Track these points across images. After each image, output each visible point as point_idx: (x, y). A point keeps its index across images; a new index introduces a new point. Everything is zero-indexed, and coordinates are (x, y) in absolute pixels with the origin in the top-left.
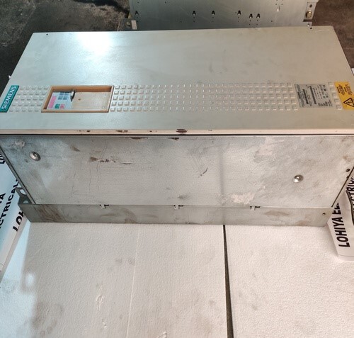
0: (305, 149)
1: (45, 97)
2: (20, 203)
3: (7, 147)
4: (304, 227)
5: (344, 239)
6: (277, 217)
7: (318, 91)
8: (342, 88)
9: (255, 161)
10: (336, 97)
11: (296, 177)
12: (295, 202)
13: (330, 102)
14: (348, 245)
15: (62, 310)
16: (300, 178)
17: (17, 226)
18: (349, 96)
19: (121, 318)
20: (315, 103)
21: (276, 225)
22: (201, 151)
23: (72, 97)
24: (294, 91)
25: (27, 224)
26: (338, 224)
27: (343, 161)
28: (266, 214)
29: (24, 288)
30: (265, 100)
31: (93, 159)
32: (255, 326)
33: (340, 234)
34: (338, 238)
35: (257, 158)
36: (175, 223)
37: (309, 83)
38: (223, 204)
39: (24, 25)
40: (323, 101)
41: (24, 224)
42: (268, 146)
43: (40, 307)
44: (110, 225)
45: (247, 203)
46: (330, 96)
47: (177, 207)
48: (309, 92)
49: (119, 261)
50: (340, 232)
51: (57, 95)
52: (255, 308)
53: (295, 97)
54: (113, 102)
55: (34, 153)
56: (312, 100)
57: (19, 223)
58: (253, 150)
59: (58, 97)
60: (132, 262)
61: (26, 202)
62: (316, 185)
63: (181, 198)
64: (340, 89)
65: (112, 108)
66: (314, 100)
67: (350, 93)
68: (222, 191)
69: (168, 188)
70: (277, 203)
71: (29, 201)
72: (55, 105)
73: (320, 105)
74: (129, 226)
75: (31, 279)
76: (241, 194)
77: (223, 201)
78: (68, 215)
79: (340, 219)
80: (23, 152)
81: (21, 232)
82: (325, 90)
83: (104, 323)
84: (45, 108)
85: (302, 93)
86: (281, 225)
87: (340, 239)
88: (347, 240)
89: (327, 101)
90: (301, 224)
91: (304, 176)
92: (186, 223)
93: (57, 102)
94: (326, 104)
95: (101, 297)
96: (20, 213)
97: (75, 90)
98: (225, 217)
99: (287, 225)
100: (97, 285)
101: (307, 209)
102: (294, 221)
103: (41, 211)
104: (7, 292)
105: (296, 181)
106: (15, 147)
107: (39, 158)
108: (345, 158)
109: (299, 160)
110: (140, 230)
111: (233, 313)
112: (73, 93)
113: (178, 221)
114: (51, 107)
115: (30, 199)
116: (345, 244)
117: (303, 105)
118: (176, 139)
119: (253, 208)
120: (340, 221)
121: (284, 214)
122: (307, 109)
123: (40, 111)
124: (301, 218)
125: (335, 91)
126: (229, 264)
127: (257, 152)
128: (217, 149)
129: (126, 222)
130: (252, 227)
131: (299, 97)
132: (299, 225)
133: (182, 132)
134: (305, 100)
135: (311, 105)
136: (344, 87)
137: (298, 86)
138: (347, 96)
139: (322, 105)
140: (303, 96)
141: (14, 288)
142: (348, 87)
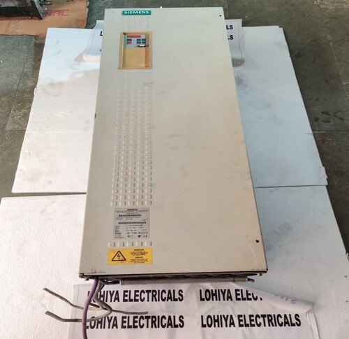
7: (138, 229)
8: (143, 254)
10: (127, 244)
13: (121, 237)
15: (57, 96)
18: (128, 259)
20: (120, 223)
24: (138, 206)
29: (74, 74)
30: (126, 179)
37: (152, 222)
40: (123, 229)
43: (61, 84)
46: (130, 239)
48: (135, 219)
52: (42, 212)
53: (129, 205)
64: (140, 252)
66: (125, 223)
67: (133, 261)
79: (117, 299)
82: (139, 236)
85: (135, 212)
89: (122, 235)
94: (117, 233)
117: (118, 212)
122: (112, 215)
125: (137, 246)
131: (130, 210)
134: (125, 214)
135: (117, 219)
136: (144, 257)
137: (147, 211)
138: (129, 257)
139: (116, 229)
140: (131, 213)
141: (73, 69)
142: (143, 261)
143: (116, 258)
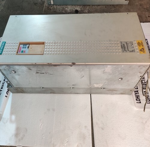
0: (124, 69)
1: (17, 47)
2: (8, 87)
3: (2, 69)
4: (123, 95)
5: (139, 100)
6: (112, 91)
7: (130, 45)
8: (139, 43)
9: (103, 73)
10: (137, 48)
11: (120, 78)
12: (119, 86)
13: (134, 50)
14: (140, 102)
15: (27, 130)
16: (122, 79)
17: (7, 95)
18: (142, 47)
19: (50, 133)
20: (128, 51)
21: (111, 94)
22: (81, 70)
23: (28, 47)
24: (120, 45)
25: (11, 94)
26: (136, 94)
27: (139, 73)
28: (108, 90)
29: (11, 121)
30: (108, 49)
31: (37, 73)
32: (102, 136)
33: (137, 98)
34: (136, 100)
35: (104, 72)
36: (71, 93)
37: (126, 41)
38: (91, 87)
39: (4, 2)
40: (131, 50)
41: (10, 94)
42: (109, 69)
43: (18, 129)
44: (45, 94)
45: (100, 87)
46: (134, 47)
47: (72, 88)
48: (126, 45)
49: (49, 110)
50: (137, 97)
51: (22, 46)
52: (103, 129)
53: (120, 48)
54: (45, 50)
55: (13, 71)
56: (127, 49)
57: (7, 94)
58: (103, 70)
59: (22, 47)
60: (54, 110)
61: (10, 86)
62: (128, 81)
63: (73, 85)
64: (139, 44)
65: (45, 52)
66: (128, 49)
67: (143, 46)
68: (90, 83)
69: (68, 82)
70: (112, 87)
71: (12, 86)
72: (21, 51)
73: (130, 51)
74: (52, 95)
75: (13, 117)
76: (97, 84)
77: (90, 86)
78: (27, 91)
79: (137, 91)
80: (9, 70)
81: (9, 97)
82: (132, 44)
83: (43, 136)
84: (17, 53)
85: (123, 46)
86: (113, 94)
87: (137, 100)
88: (140, 100)
89: (133, 50)
90: (122, 94)
91: (123, 78)
92: (75, 93)
93: (22, 49)
94: (132, 51)
95: (42, 125)
96: (8, 90)
97: (29, 44)
98: (91, 91)
99: (116, 94)
100: (40, 120)
101: (124, 89)
102: (119, 93)
103: (16, 89)
104: (5, 123)
105: (120, 80)
106: (5, 69)
107: (15, 72)
108: (140, 72)
109: (121, 73)
110: (57, 96)
111: (94, 131)
112: (28, 45)
113: (72, 93)
114: (20, 52)
115: (12, 85)
116: (139, 102)
117: (123, 51)
118: (71, 66)
119: (102, 89)
120: (137, 92)
121: (115, 91)
122: (125, 53)
123: (15, 54)
124: (122, 92)
125: (136, 45)
126: (93, 111)
127: (104, 70)
128: (88, 69)
129: (51, 93)
130: (102, 95)
131: (122, 48)
132: (121, 94)
133: (74, 64)
134: (124, 49)
135: (126, 52)
136: (140, 43)
137: (121, 42)
138: (141, 47)
139: (131, 52)
140: (123, 47)
141: (7, 121)
142: (142, 43)
143: (143, 51)
